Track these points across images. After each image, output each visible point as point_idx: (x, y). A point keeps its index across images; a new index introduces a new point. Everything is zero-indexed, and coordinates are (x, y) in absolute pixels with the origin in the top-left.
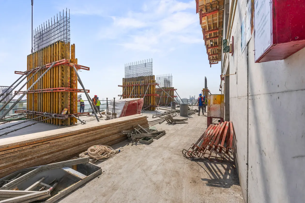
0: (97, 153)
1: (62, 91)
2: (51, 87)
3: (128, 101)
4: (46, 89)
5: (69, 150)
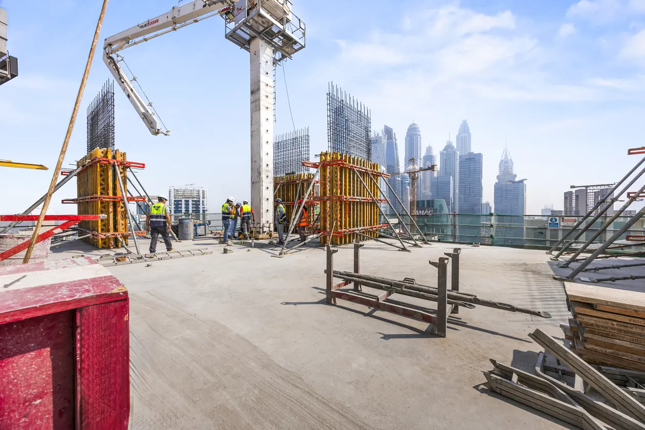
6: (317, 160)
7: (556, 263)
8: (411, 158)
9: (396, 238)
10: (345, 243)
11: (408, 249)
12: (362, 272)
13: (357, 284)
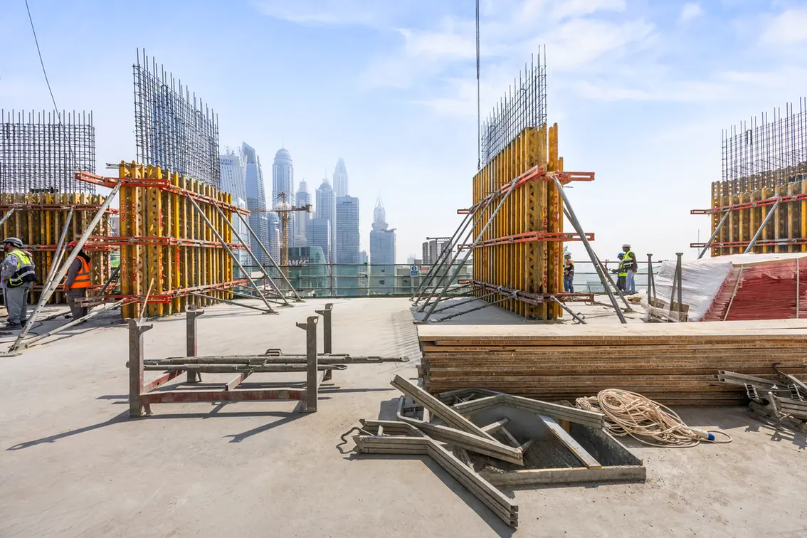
0: (626, 413)
1: (530, 239)
2: (510, 234)
3: (744, 265)
4: (502, 238)
5: (551, 378)
6: (114, 174)
7: (415, 308)
8: (280, 192)
9: (260, 297)
10: (175, 311)
11: (275, 311)
12: (201, 353)
13: (192, 374)
